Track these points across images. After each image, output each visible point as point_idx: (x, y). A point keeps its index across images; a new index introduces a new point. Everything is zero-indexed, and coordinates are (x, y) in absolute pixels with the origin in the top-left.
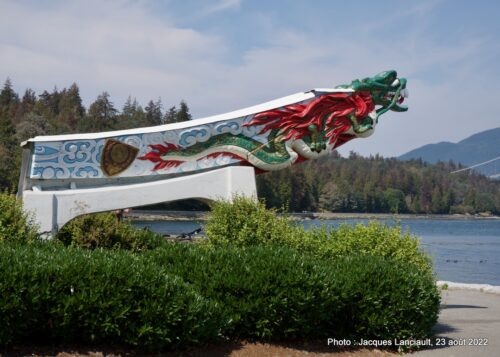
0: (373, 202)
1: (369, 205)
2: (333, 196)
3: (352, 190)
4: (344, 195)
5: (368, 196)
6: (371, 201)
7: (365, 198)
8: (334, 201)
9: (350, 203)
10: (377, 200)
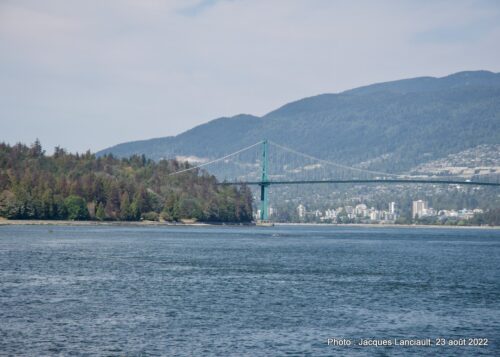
0: (51, 209)
1: (47, 212)
2: (8, 204)
3: (29, 198)
4: (21, 203)
5: (46, 203)
6: (48, 208)
7: (43, 204)
8: (10, 208)
9: (27, 210)
10: (55, 207)
